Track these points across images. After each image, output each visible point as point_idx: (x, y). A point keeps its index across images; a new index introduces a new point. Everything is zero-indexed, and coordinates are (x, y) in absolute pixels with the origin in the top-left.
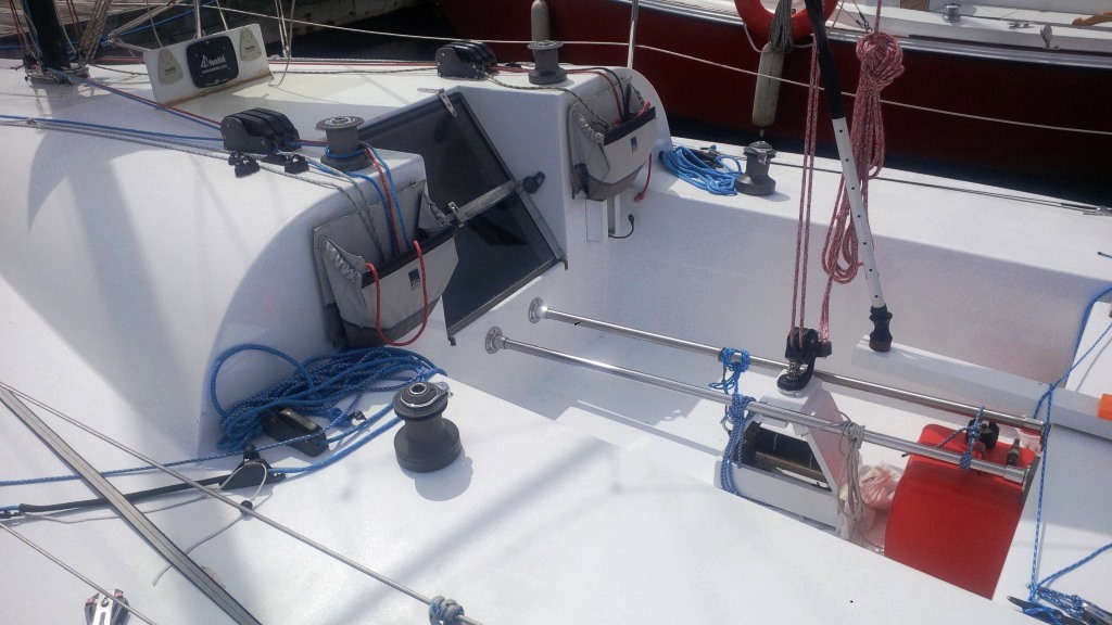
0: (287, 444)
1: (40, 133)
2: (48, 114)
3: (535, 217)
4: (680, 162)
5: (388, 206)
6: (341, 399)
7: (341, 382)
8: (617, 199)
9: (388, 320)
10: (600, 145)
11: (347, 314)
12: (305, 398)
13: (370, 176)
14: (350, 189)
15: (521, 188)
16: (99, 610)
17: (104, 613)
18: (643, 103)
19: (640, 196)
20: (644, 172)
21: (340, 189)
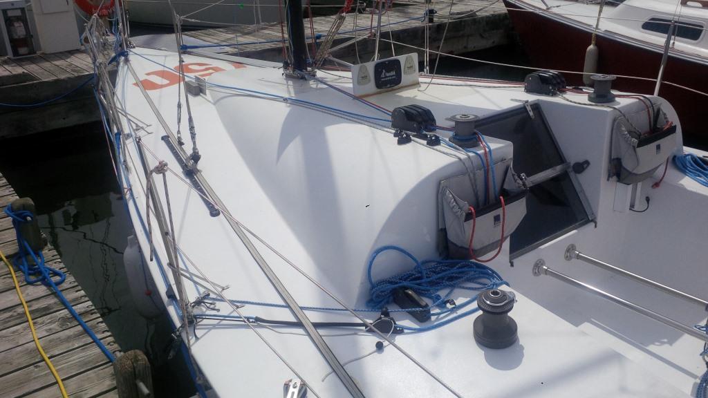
0: (407, 312)
1: (289, 106)
2: (293, 95)
3: (578, 189)
4: (688, 165)
5: (487, 173)
6: (441, 289)
7: (443, 278)
8: (640, 185)
9: (476, 245)
10: (634, 147)
11: (452, 236)
12: (419, 284)
13: (479, 152)
14: (465, 159)
15: (570, 169)
16: (291, 389)
17: (294, 391)
18: (667, 122)
19: (657, 185)
20: (661, 169)
21: (460, 159)
